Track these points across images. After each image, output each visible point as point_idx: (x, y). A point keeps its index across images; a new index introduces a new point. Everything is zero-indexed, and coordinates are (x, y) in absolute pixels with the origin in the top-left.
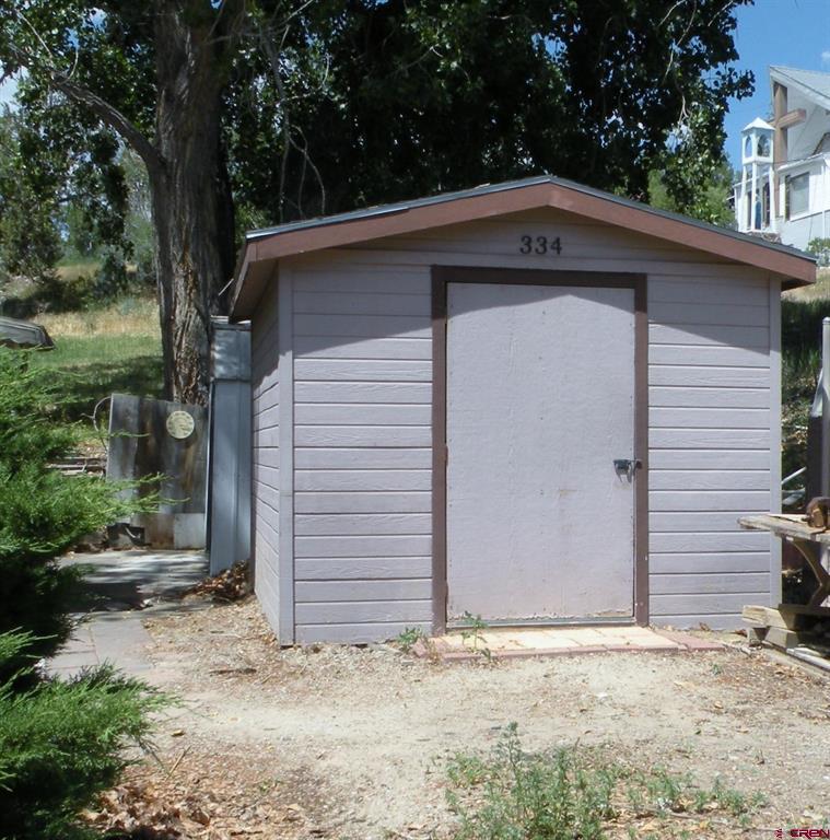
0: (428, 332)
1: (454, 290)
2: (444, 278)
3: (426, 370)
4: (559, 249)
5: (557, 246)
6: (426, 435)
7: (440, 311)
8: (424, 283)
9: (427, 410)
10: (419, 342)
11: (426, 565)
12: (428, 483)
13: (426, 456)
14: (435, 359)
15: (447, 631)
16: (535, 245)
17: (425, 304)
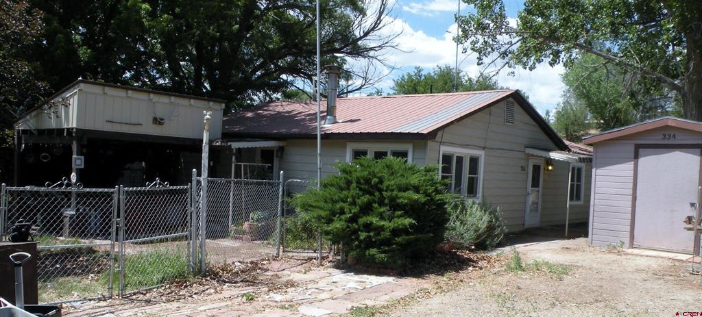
0: (633, 163)
1: (641, 150)
2: (638, 147)
3: (631, 173)
4: (675, 137)
5: (674, 136)
6: (630, 192)
7: (636, 157)
8: (632, 149)
9: (631, 185)
10: (630, 165)
11: (628, 229)
12: (630, 206)
13: (630, 198)
14: (634, 170)
15: (633, 248)
16: (667, 137)
17: (632, 155)
